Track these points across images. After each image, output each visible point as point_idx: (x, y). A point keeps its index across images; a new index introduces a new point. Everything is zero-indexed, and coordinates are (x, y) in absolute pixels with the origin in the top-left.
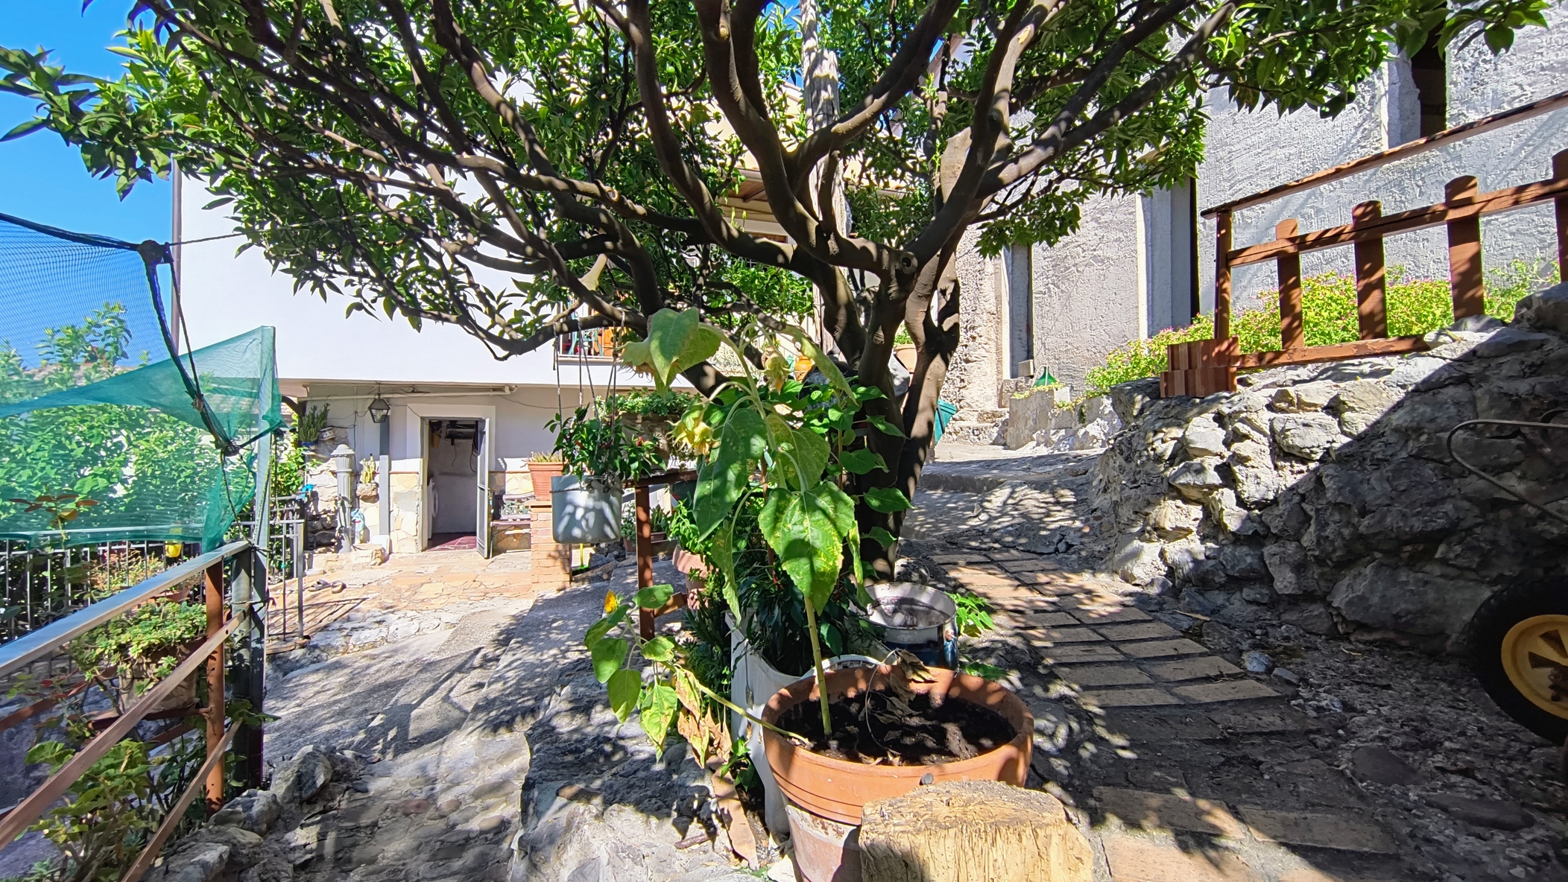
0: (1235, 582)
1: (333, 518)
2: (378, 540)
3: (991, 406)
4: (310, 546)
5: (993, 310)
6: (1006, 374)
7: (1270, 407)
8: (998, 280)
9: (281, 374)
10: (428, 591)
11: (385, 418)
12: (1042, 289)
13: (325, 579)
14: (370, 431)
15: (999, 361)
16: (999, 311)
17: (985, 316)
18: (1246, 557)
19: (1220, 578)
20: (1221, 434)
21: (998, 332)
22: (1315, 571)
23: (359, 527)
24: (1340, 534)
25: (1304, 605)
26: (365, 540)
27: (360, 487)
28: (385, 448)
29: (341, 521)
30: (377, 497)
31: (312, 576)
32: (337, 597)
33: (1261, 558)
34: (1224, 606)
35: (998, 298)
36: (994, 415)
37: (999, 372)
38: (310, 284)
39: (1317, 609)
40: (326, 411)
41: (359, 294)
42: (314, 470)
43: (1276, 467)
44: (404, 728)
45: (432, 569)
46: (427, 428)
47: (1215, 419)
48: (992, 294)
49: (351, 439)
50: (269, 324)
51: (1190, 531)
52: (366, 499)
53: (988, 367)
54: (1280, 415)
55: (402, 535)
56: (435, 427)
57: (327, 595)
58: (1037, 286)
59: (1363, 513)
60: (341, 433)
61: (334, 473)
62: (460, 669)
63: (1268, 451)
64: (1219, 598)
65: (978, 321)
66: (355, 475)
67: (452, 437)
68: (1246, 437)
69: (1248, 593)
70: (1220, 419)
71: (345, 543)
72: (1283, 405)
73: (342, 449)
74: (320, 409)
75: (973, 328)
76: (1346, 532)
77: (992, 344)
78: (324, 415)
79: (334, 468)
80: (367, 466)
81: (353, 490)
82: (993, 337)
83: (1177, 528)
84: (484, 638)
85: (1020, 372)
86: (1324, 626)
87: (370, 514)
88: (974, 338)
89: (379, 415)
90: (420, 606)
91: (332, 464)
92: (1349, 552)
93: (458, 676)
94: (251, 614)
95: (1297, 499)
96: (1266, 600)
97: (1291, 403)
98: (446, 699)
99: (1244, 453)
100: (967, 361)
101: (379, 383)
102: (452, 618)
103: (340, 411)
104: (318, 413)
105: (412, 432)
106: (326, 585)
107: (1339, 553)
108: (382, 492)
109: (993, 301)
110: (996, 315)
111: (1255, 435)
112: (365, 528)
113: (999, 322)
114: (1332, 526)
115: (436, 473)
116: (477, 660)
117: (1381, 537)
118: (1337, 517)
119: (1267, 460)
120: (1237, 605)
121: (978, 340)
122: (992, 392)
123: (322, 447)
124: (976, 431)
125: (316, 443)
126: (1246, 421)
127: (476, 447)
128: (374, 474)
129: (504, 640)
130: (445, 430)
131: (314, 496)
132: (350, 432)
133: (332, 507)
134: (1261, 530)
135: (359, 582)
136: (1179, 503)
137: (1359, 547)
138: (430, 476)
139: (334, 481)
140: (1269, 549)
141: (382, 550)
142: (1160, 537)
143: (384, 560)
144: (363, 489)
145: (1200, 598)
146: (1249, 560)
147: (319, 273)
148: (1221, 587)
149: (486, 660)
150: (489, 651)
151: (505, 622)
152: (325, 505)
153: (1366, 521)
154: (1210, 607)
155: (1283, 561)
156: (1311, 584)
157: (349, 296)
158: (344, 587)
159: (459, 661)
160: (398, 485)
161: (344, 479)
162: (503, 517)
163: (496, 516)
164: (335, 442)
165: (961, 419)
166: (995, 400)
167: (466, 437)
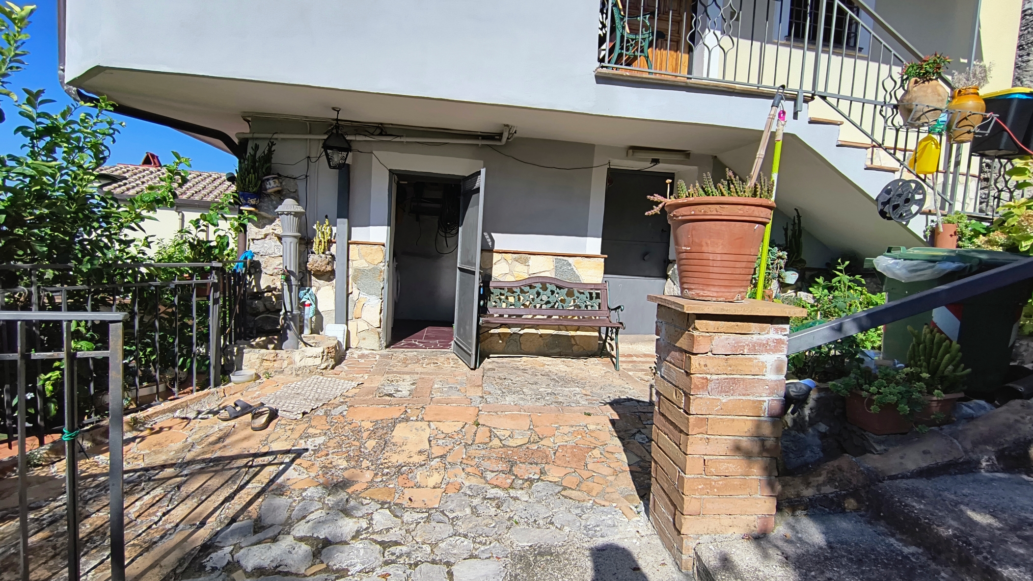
1: (278, 298)
2: (333, 331)
11: (345, 165)
14: (327, 181)
23: (309, 312)
26: (317, 329)
27: (312, 258)
28: (344, 209)
29: (287, 303)
30: (333, 272)
40: (270, 152)
42: (257, 234)
46: (395, 185)
49: (302, 194)
52: (320, 275)
55: (363, 326)
60: (289, 185)
61: (280, 238)
66: (305, 242)
71: (291, 333)
73: (289, 205)
74: (263, 148)
78: (268, 157)
79: (279, 231)
80: (321, 232)
81: (303, 262)
87: (323, 295)
89: (336, 159)
91: (277, 227)
103: (288, 155)
104: (259, 153)
105: (377, 190)
108: (339, 266)
112: (317, 313)
123: (266, 203)
125: (258, 195)
128: (330, 243)
131: (256, 268)
132: (302, 185)
133: (276, 283)
139: (280, 249)
141: (338, 346)
143: (339, 360)
144: (316, 261)
152: (268, 280)
160: (360, 259)
161: (291, 244)
164: (281, 195)
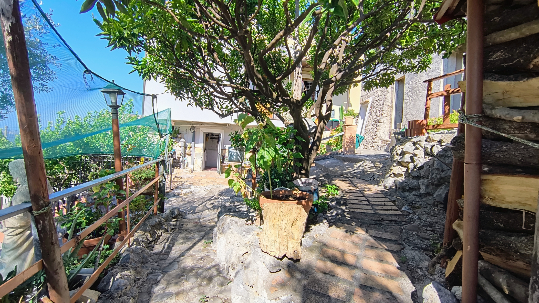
0: (411, 189)
1: (179, 159)
2: (191, 167)
3: (387, 138)
4: (173, 166)
5: (390, 105)
6: (393, 127)
7: (426, 141)
8: (392, 94)
9: (172, 119)
10: (203, 181)
11: (194, 131)
12: (407, 98)
13: (177, 175)
14: (190, 135)
15: (391, 123)
16: (392, 105)
17: (387, 107)
18: (415, 182)
19: (407, 188)
20: (414, 147)
21: (391, 112)
22: (431, 187)
23: (186, 162)
24: (436, 177)
25: (428, 197)
26: (187, 166)
27: (187, 151)
28: (194, 140)
29: (181, 160)
30: (191, 154)
31: (174, 174)
32: (180, 180)
33: (419, 183)
34: (408, 196)
35: (392, 101)
36: (387, 141)
37: (390, 127)
38: (179, 98)
39: (431, 198)
41: (190, 101)
42: (175, 145)
43: (425, 158)
44: (194, 210)
45: (204, 176)
46: (205, 135)
47: (413, 143)
48: (390, 99)
49: (185, 137)
50: (170, 108)
51: (402, 175)
52: (188, 154)
53: (387, 125)
54: (428, 143)
55: (197, 166)
56: (207, 135)
57: (177, 180)
58: (405, 97)
59: (443, 171)
60: (182, 135)
61: (180, 147)
62: (209, 200)
63: (423, 153)
64: (407, 194)
65: (384, 108)
66: (185, 147)
67: (212, 138)
68: (418, 149)
69: (414, 193)
70: (414, 144)
71: (182, 166)
72: (429, 140)
73: (183, 140)
74: (178, 128)
75: (382, 111)
76: (438, 176)
77: (389, 117)
78: (179, 130)
79: (180, 145)
80: (189, 145)
81: (185, 152)
82: (389, 114)
83: (399, 174)
84: (216, 194)
85: (397, 127)
86: (432, 202)
87: (189, 159)
88: (382, 114)
89: (193, 131)
90: (200, 185)
91: (180, 144)
92: (439, 182)
93: (208, 201)
94: (163, 175)
95: (428, 167)
96: (418, 195)
97: (430, 140)
98: (205, 206)
99: (416, 153)
100: (379, 122)
101: (193, 122)
102: (209, 189)
103: (183, 129)
104: (177, 129)
105: (201, 136)
106: (177, 177)
107: (436, 182)
108: (192, 153)
109: (390, 101)
110: (391, 107)
111: (421, 148)
112: (187, 163)
113: (392, 109)
114: (435, 174)
115: (207, 149)
116: (213, 198)
117: (446, 178)
118: (437, 172)
119: (423, 155)
120: (411, 196)
121: (383, 115)
122: (387, 133)
123: (178, 139)
124: (380, 147)
125: (176, 138)
126: (419, 144)
127: (218, 142)
128: (190, 147)
129: (221, 194)
130: (210, 136)
131: (175, 153)
132: (185, 135)
133: (179, 156)
134: (419, 175)
135: (185, 177)
136: (400, 167)
137: (442, 181)
138: (205, 150)
139: (180, 149)
140: (421, 180)
141: (192, 169)
142: (394, 176)
143: (192, 172)
144: (187, 152)
145: (402, 194)
146: (415, 183)
147: (181, 95)
148: (408, 190)
149: (215, 198)
150: (216, 196)
151: (221, 190)
152: (177, 155)
153: (443, 173)
154: (404, 196)
155: (423, 184)
156: (429, 191)
157: (187, 101)
158: (181, 178)
159: (209, 198)
160: (197, 151)
161: (183, 148)
162: (224, 163)
163: (222, 162)
164: (181, 138)
165: (375, 142)
166: (388, 136)
167: (216, 139)
